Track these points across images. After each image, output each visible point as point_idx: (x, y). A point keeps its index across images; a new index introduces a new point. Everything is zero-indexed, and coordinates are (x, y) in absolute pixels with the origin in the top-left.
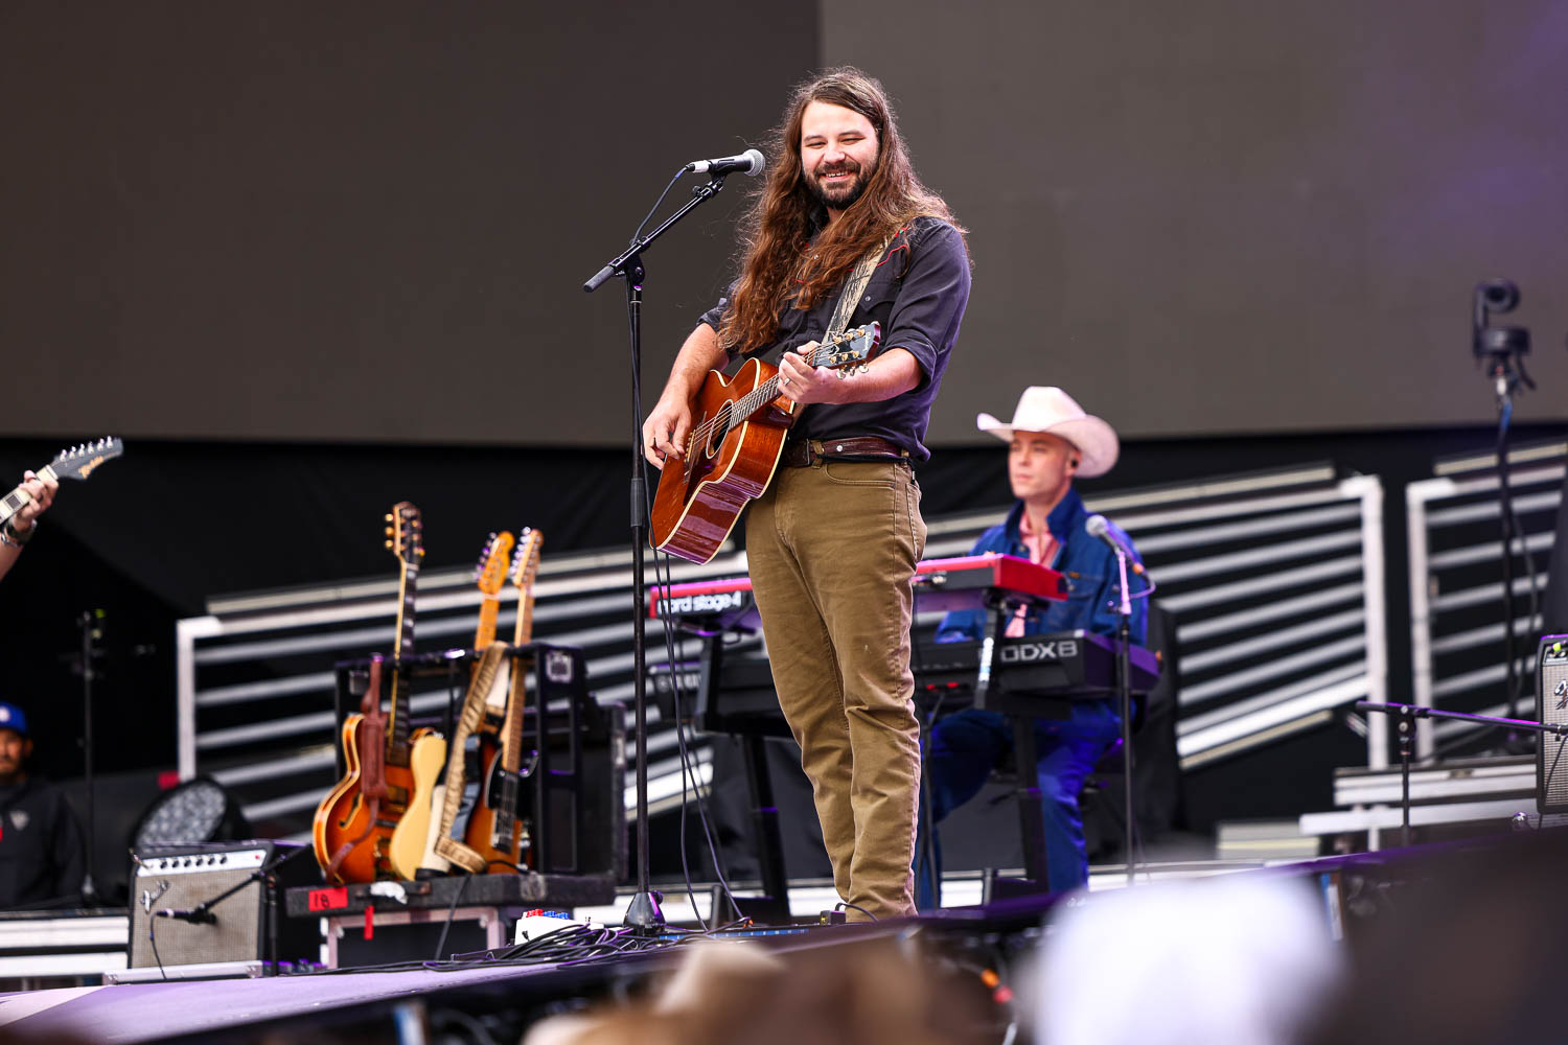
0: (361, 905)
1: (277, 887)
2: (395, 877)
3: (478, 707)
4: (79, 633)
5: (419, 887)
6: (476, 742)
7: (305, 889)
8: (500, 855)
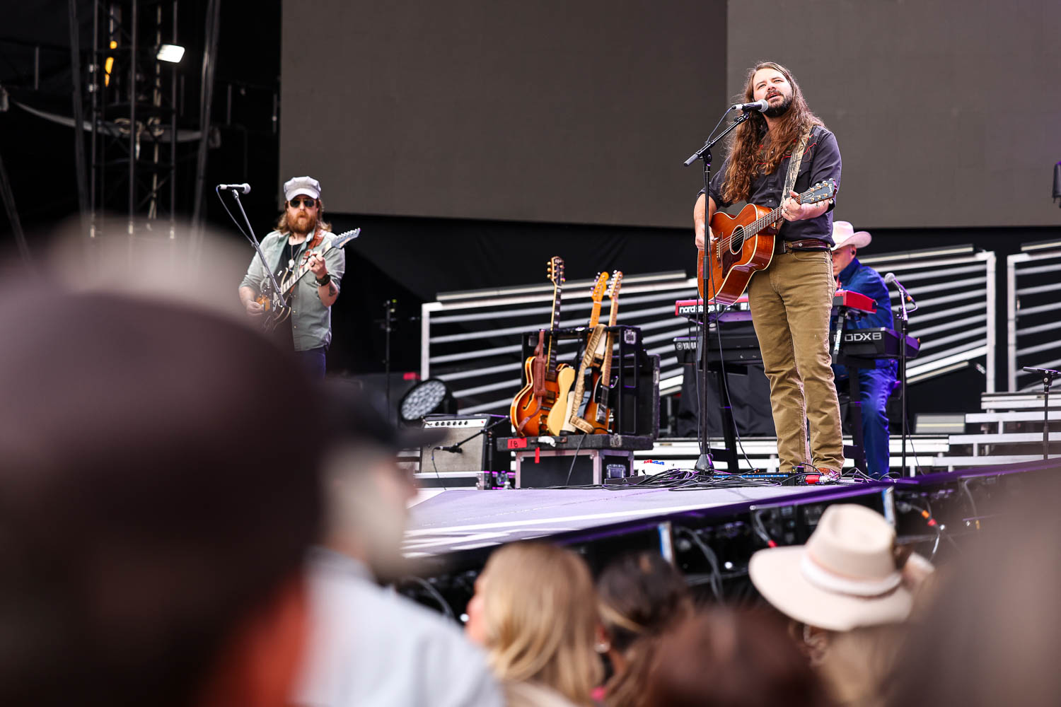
0: (533, 447)
1: (492, 436)
2: (549, 434)
3: (591, 355)
4: (385, 310)
5: (561, 439)
6: (590, 371)
7: (506, 438)
8: (599, 425)
